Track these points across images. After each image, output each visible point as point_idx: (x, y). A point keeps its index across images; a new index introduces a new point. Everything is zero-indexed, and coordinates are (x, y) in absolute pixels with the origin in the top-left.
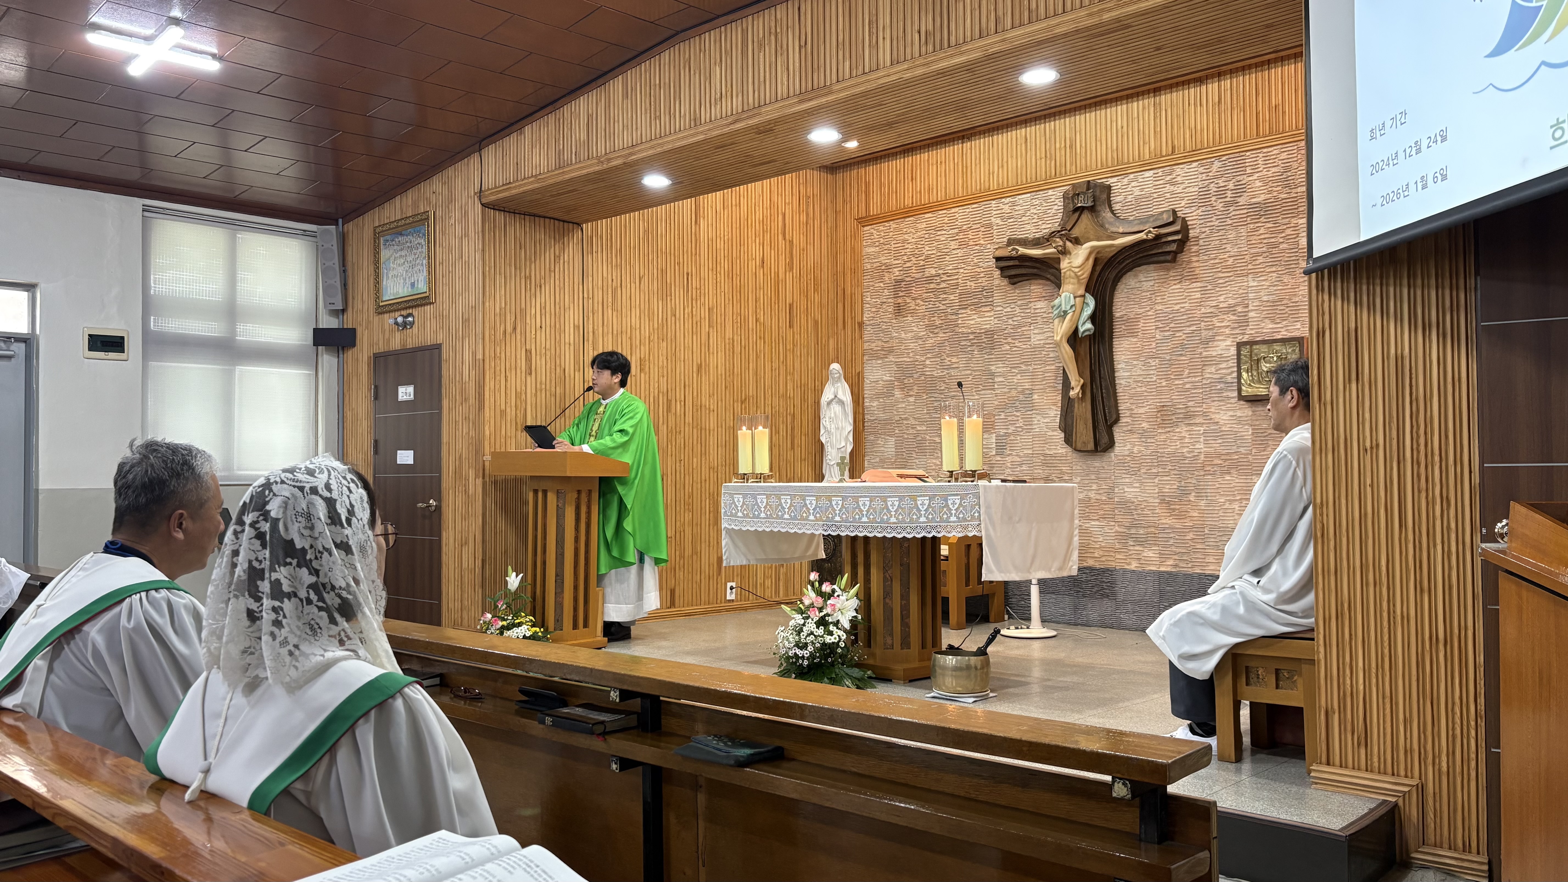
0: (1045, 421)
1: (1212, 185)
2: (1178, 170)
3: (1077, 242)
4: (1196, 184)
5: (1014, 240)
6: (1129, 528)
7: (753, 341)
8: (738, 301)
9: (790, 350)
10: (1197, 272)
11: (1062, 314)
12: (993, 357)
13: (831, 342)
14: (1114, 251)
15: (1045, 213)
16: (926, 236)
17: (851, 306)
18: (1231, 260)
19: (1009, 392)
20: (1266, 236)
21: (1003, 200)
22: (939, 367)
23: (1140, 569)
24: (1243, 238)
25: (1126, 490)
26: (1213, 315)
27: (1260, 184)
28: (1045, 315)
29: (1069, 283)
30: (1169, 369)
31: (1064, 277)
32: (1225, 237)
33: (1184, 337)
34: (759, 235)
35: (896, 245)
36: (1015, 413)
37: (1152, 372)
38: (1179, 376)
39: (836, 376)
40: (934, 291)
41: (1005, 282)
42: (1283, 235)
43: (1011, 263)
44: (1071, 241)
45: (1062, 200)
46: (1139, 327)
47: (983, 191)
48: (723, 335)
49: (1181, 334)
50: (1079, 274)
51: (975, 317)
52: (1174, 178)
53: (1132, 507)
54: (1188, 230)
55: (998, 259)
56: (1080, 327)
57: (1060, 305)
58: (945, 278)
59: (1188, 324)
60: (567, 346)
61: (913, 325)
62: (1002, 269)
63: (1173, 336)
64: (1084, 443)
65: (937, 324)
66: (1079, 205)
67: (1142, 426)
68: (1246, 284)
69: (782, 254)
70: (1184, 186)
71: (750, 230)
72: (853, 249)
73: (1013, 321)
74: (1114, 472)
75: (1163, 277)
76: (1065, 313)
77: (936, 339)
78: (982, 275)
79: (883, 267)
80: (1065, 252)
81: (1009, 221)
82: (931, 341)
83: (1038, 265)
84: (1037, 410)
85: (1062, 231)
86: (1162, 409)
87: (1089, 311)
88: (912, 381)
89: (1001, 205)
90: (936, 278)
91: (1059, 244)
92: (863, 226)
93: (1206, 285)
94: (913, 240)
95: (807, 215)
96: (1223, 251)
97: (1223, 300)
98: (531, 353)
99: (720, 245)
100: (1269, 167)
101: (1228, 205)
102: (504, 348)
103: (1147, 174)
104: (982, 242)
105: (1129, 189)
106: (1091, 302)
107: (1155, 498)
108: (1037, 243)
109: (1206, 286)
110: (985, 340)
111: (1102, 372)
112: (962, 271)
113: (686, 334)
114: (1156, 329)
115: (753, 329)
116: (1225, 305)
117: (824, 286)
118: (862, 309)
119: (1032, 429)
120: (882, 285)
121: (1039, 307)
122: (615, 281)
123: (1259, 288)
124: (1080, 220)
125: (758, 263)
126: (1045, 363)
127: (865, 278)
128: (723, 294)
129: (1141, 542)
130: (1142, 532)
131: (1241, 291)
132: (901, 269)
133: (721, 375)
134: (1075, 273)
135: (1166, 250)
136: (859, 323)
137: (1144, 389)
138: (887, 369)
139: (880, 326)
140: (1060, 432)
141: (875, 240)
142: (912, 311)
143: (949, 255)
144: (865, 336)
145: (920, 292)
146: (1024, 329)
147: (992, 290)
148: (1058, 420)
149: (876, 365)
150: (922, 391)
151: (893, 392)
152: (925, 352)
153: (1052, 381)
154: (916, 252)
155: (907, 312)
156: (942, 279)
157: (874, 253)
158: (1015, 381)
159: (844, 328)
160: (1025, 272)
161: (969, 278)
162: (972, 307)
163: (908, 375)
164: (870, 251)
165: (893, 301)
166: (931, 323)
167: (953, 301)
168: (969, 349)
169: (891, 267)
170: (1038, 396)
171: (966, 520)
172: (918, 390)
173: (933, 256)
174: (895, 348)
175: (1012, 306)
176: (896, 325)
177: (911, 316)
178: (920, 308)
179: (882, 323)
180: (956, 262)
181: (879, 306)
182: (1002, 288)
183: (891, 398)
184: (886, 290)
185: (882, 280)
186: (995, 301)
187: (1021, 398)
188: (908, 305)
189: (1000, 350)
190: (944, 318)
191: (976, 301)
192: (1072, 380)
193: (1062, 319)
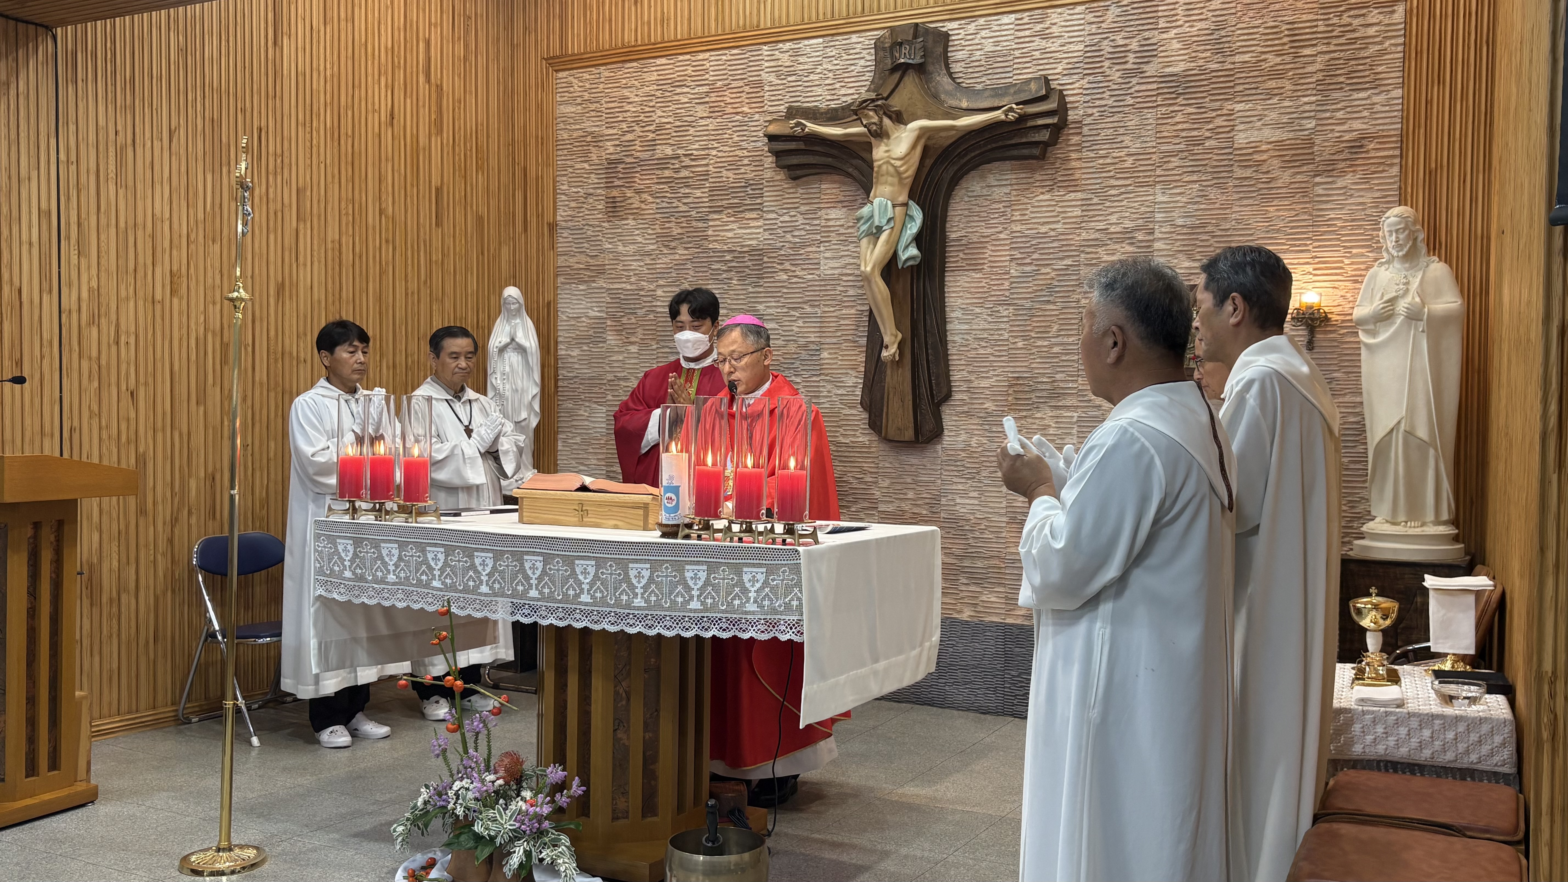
0: (839, 392)
1: (1106, 42)
2: (1054, 16)
3: (899, 119)
4: (1082, 39)
5: (798, 109)
6: (961, 558)
7: (375, 247)
8: (350, 178)
9: (436, 262)
10: (1077, 176)
11: (874, 231)
12: (761, 290)
13: (505, 251)
14: (954, 136)
15: (845, 70)
16: (658, 94)
17: (537, 197)
18: (1130, 160)
20: (1185, 126)
21: (781, 45)
23: (975, 620)
24: (1149, 128)
25: (958, 501)
26: (1097, 243)
27: (1179, 46)
28: (842, 231)
29: (886, 183)
30: (1028, 323)
31: (878, 172)
32: (1122, 124)
33: (1053, 274)
34: (386, 73)
35: (611, 105)
37: (1003, 326)
38: (1044, 333)
39: (513, 307)
40: (669, 181)
41: (781, 175)
42: (1211, 126)
43: (792, 146)
44: (890, 118)
45: (873, 51)
46: (986, 255)
47: (748, 29)
48: (322, 235)
49: (1048, 270)
50: (902, 169)
51: (734, 226)
52: (1047, 28)
53: (967, 528)
54: (1067, 110)
56: (900, 253)
57: (872, 216)
58: (687, 162)
59: (1061, 254)
60: (25, 247)
61: (637, 232)
62: (777, 154)
63: (1037, 272)
64: (898, 429)
65: (674, 233)
66: (902, 61)
67: (985, 406)
68: (1151, 197)
69: (424, 106)
70: (1062, 41)
71: (369, 63)
72: (539, 107)
73: (794, 236)
74: (941, 474)
75: (1024, 181)
76: (880, 229)
77: (672, 257)
78: (746, 162)
79: (589, 139)
80: (881, 134)
81: (790, 79)
82: (665, 260)
83: (834, 152)
84: (827, 375)
85: (878, 100)
86: (1015, 383)
87: (913, 228)
88: (633, 321)
89: (777, 52)
90: (673, 161)
91: (873, 121)
92: (557, 71)
93: (1090, 196)
94: (637, 99)
95: (466, 46)
96: (1118, 145)
97: (1115, 221)
99: (318, 84)
100: (1194, 21)
101: (1128, 74)
103: (1006, 19)
104: (746, 109)
105: (976, 41)
106: (917, 214)
107: (1001, 515)
108: (833, 116)
109: (1090, 199)
110: (750, 263)
111: (928, 322)
112: (714, 152)
114: (1012, 260)
115: (375, 227)
116: (1118, 229)
117: (494, 162)
118: (555, 202)
120: (586, 166)
121: (833, 216)
122: (121, 133)
123: (1172, 205)
124: (902, 85)
125: (383, 119)
126: (841, 304)
127: (560, 153)
128: (322, 166)
129: (976, 578)
130: (980, 564)
131: (1143, 209)
132: (617, 143)
133: (319, 302)
134: (895, 167)
135: (1034, 140)
136: (549, 224)
137: (989, 351)
138: (594, 300)
139: (584, 231)
140: (861, 410)
141: (575, 94)
142: (635, 211)
143: (693, 127)
144: (559, 245)
145: (648, 182)
146: (810, 249)
147: (761, 187)
148: (859, 392)
149: (577, 293)
150: (651, 337)
151: (604, 336)
152: (655, 276)
153: (851, 332)
154: (641, 118)
155: (627, 212)
156: (683, 164)
157: (573, 115)
158: (794, 328)
159: (526, 230)
160: (814, 162)
161: (726, 164)
162: (730, 211)
163: (628, 311)
164: (568, 111)
165: (604, 193)
166: (665, 231)
167: (700, 200)
168: (724, 276)
169: (601, 138)
170: (830, 354)
171: (774, 611)
172: (644, 334)
173: (668, 126)
174: (607, 267)
175: (792, 214)
176: (609, 231)
177: (634, 219)
178: (648, 207)
179: (586, 227)
180: (705, 138)
181: (583, 200)
182: (776, 183)
183: (601, 345)
184: (593, 176)
185: (587, 159)
186: (765, 204)
187: (804, 355)
188: (629, 201)
189: (772, 280)
190: (684, 225)
191: (736, 201)
192: (886, 333)
193: (872, 237)
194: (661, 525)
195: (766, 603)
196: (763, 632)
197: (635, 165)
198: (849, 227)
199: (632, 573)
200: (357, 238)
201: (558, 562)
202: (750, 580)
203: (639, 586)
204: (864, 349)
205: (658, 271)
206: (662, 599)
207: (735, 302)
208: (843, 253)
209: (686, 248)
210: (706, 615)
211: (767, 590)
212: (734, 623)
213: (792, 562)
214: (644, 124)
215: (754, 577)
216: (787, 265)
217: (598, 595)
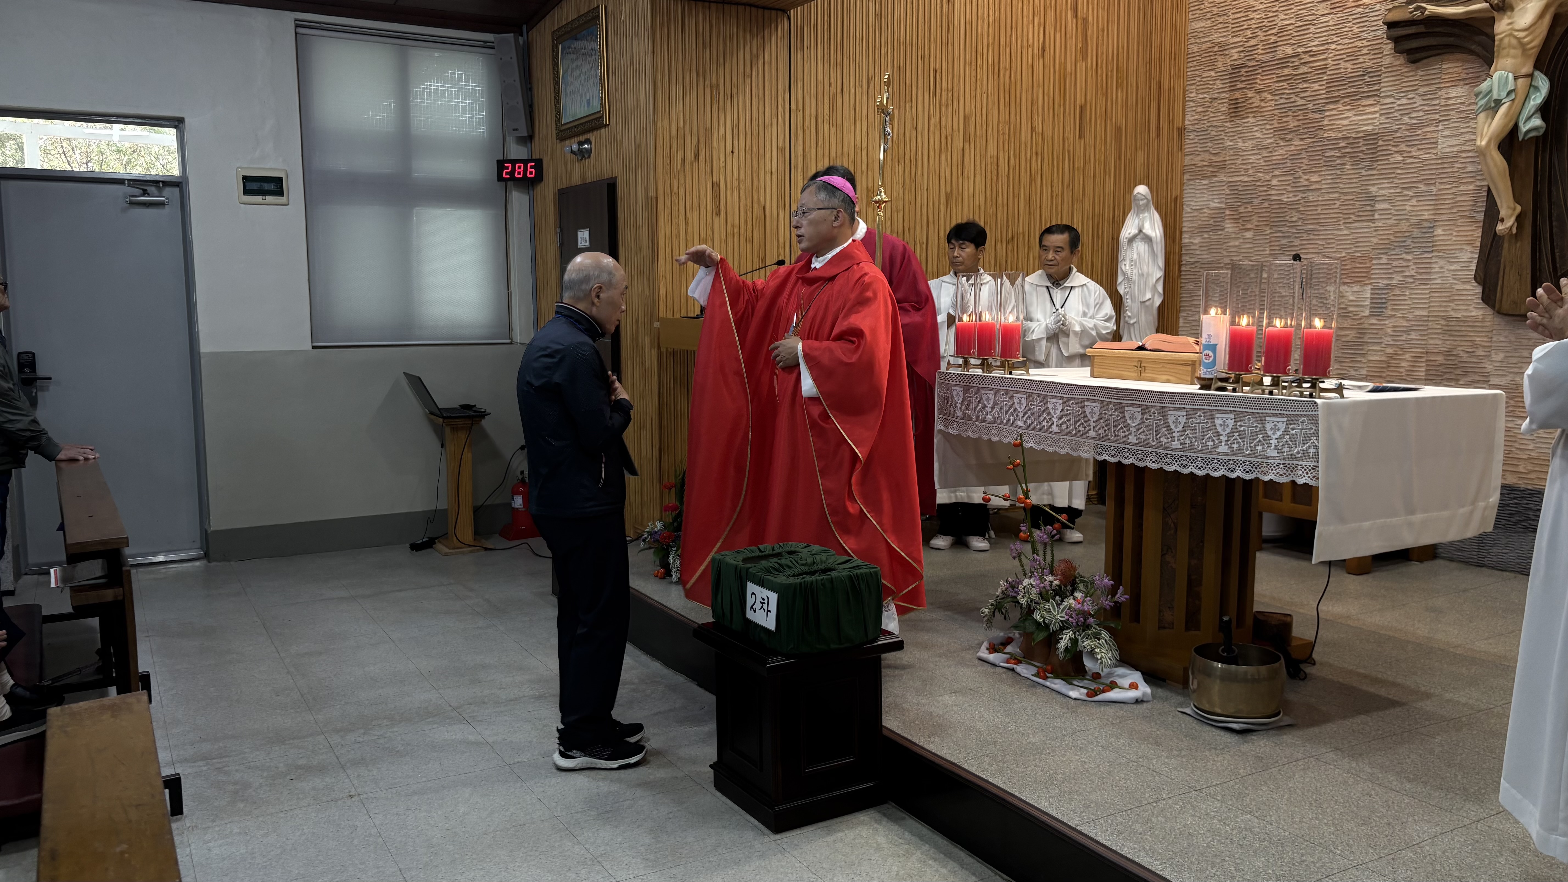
0: (1453, 268)
7: (1026, 159)
8: (1007, 104)
11: (1493, 104)
12: (1374, 172)
13: (1139, 155)
17: (1169, 105)
19: (1397, 225)
22: (1289, 188)
28: (1463, 108)
29: (1508, 55)
31: (1499, 46)
34: (1039, 13)
35: (1236, 16)
36: (1404, 256)
39: (1142, 203)
40: (1288, 79)
41: (1401, 60)
43: (1412, 30)
48: (983, 152)
50: (1526, 40)
51: (1350, 114)
55: (1391, 25)
56: (1521, 125)
57: (1491, 91)
58: (1307, 58)
60: (768, 176)
61: (1256, 129)
62: (1397, 40)
64: (1515, 303)
65: (1291, 126)
69: (1072, 37)
71: (1025, 7)
72: (1174, 26)
73: (1411, 118)
76: (1498, 103)
77: (1287, 148)
78: (1365, 51)
79: (1216, 49)
80: (1503, 8)
82: (1281, 152)
83: (1456, 31)
84: (1439, 251)
87: (1538, 98)
88: (1250, 209)
90: (1293, 60)
94: (1261, 6)
98: (719, 186)
99: (982, 29)
102: (683, 182)
104: (1367, 1)
106: (1543, 84)
110: (1364, 148)
111: (1554, 193)
112: (1333, 46)
113: (932, 153)
115: (1026, 143)
117: (1132, 79)
118: (1184, 109)
119: (1430, 279)
120: (1212, 73)
121: (1454, 95)
122: (833, 85)
125: (1036, 51)
126: (1459, 181)
127: (1190, 65)
128: (985, 95)
132: (1241, 49)
133: (980, 206)
134: (1518, 39)
136: (1178, 129)
138: (1215, 193)
139: (1209, 132)
140: (1476, 284)
141: (1206, 11)
142: (1255, 109)
143: (1314, 25)
144: (1186, 146)
145: (1268, 81)
146: (1428, 129)
147: (1380, 73)
148: (1473, 267)
149: (1201, 187)
150: (1265, 223)
151: (1223, 224)
152: (1271, 167)
153: (1468, 208)
154: (1264, 24)
155: (1248, 111)
156: (1302, 61)
157: (1203, 29)
158: (1408, 208)
159: (1158, 136)
160: (1435, 43)
161: (1344, 56)
162: (1346, 100)
163: (1245, 201)
164: (1198, 26)
165: (1227, 96)
166: (1282, 125)
167: (1318, 93)
168: (1338, 162)
169: (1226, 47)
170: (1444, 230)
171: (1293, 457)
172: (1259, 221)
173: (1290, 27)
174: (1228, 162)
175: (1410, 96)
176: (1230, 130)
177: (1254, 117)
178: (1267, 104)
179: (1210, 129)
180: (1325, 34)
181: (1208, 104)
182: (1394, 69)
183: (1220, 233)
184: (1218, 82)
185: (1214, 67)
186: (1383, 90)
187: (1416, 233)
188: (1250, 101)
189: (1387, 162)
190: (1301, 118)
191: (1353, 90)
192: (1502, 207)
193: (1491, 111)
194: (1199, 379)
195: (1286, 449)
196: (1281, 475)
197: (1257, 68)
198: (1470, 104)
199: (1171, 419)
200: (1012, 153)
201: (1112, 408)
202: (1271, 429)
203: (1177, 430)
204: (1481, 224)
205: (1274, 162)
206: (1195, 443)
207: (1347, 186)
208: (1462, 130)
209: (1302, 139)
210: (1232, 458)
211: (1287, 437)
212: (1256, 466)
213: (1311, 413)
214: (1267, 29)
215: (1275, 425)
216: (1403, 147)
217: (1143, 437)
